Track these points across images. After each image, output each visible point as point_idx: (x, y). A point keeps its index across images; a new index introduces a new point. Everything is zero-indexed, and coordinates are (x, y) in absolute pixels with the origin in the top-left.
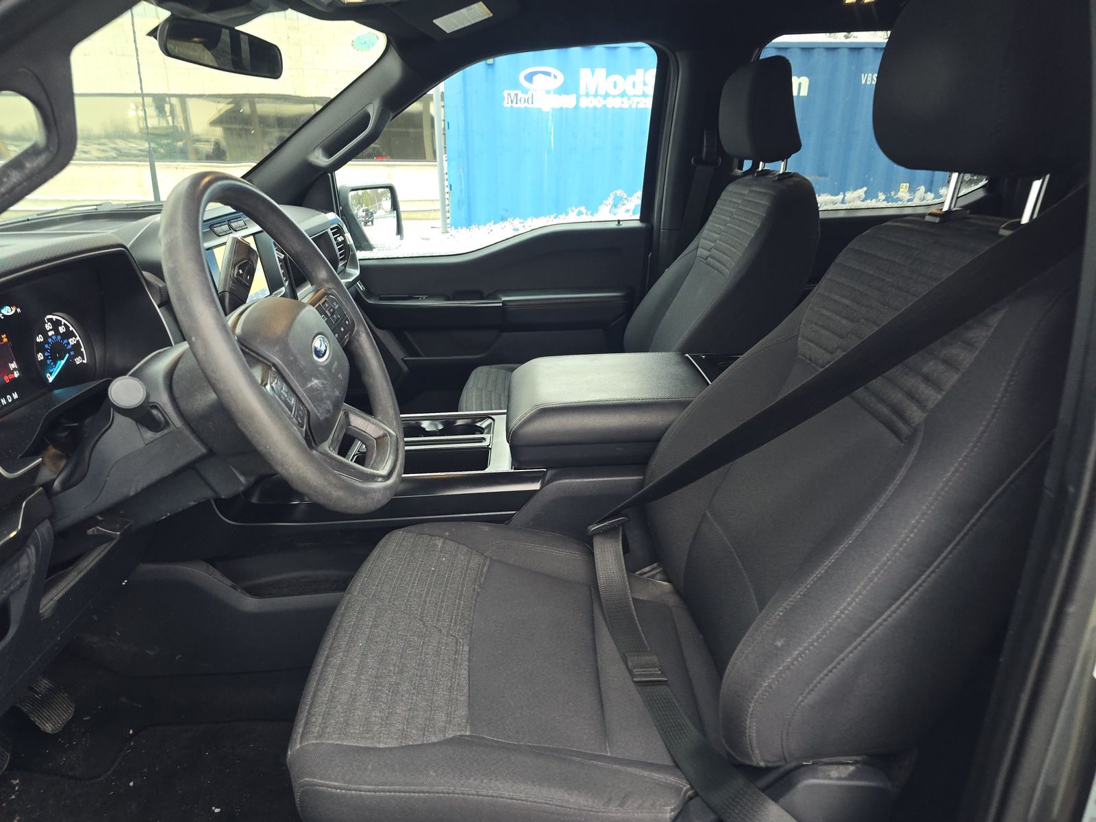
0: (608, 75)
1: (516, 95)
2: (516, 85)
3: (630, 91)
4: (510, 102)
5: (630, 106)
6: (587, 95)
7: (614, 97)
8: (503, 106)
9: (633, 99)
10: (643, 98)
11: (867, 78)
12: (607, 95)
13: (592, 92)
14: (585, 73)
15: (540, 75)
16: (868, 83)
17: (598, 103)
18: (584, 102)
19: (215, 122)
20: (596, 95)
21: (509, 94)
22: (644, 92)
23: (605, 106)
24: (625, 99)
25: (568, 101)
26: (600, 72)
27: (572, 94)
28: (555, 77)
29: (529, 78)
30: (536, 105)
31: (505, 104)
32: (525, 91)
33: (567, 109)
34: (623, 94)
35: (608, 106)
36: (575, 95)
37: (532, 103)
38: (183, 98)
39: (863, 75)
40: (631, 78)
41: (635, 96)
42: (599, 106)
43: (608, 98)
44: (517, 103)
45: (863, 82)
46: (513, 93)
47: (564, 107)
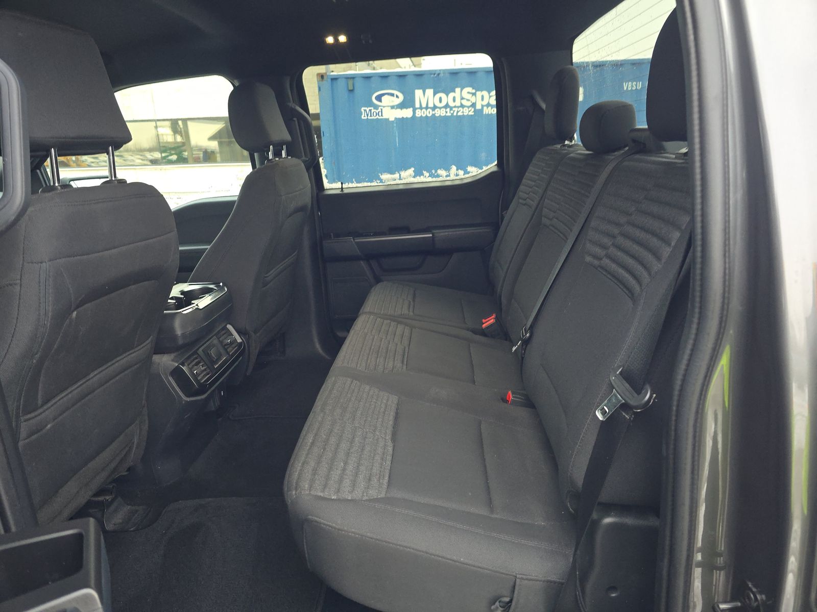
0: (435, 94)
1: (370, 110)
2: (370, 104)
3: (451, 104)
4: (366, 115)
5: (452, 114)
6: (421, 108)
7: (440, 108)
8: (361, 119)
9: (454, 109)
10: (461, 109)
11: (628, 85)
12: (435, 108)
13: (424, 105)
14: (418, 93)
15: (386, 96)
16: (629, 89)
17: (429, 113)
18: (419, 113)
19: (212, 138)
20: (427, 108)
21: (365, 110)
22: (461, 104)
23: (434, 115)
24: (448, 110)
25: (407, 113)
26: (429, 92)
27: (410, 108)
28: (397, 97)
29: (379, 98)
30: (385, 116)
31: (363, 117)
32: (376, 107)
33: (407, 118)
34: (447, 106)
35: (437, 115)
36: (411, 109)
37: (382, 116)
38: (185, 121)
39: (624, 84)
40: (451, 95)
41: (455, 107)
42: (429, 115)
43: (436, 110)
44: (371, 116)
45: (625, 89)
46: (368, 110)
47: (405, 117)
